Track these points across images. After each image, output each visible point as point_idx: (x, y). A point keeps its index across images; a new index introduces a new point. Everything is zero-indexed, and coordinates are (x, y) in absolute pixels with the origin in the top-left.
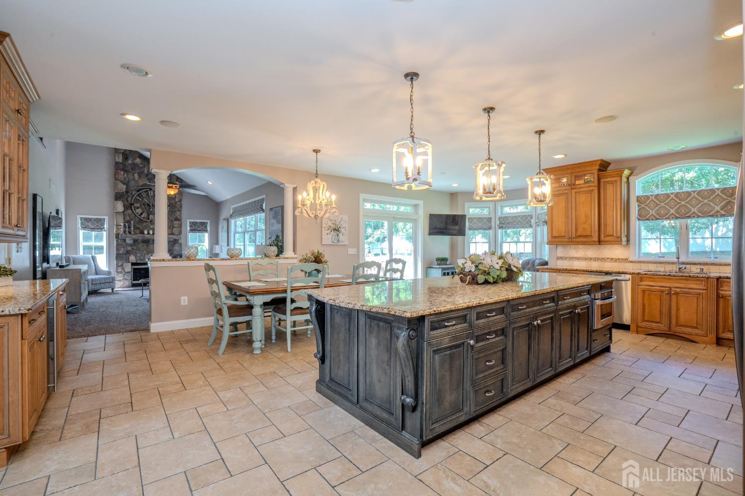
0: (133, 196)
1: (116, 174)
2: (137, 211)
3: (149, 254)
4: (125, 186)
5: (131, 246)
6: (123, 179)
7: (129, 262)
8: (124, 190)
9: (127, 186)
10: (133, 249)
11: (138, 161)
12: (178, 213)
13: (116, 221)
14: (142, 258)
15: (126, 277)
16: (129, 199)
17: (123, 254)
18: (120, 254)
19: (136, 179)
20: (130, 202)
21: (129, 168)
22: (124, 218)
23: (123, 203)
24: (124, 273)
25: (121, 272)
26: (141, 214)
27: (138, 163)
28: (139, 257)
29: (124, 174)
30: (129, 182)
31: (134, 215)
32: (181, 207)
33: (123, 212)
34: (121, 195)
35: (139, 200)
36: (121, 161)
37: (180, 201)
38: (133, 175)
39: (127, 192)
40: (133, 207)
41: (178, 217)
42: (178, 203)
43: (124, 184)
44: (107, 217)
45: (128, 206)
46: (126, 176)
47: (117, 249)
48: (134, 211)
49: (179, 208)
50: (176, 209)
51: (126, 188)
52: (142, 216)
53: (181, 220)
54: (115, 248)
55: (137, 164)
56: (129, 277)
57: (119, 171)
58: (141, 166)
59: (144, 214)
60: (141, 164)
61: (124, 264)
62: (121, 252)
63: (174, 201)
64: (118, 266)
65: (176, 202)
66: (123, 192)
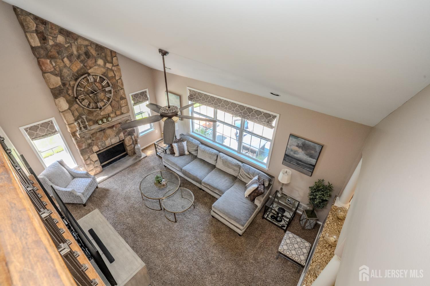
0: (73, 87)
1: (40, 64)
2: (83, 103)
3: (107, 139)
4: (59, 78)
5: (90, 138)
6: (53, 70)
7: (94, 153)
8: (60, 83)
9: (61, 77)
10: (93, 140)
11: (61, 39)
12: (122, 91)
13: (67, 121)
14: (103, 145)
15: (96, 165)
16: (70, 92)
17: (85, 148)
18: (83, 149)
19: (68, 65)
20: (72, 96)
21: (54, 52)
22: (73, 114)
23: (65, 99)
24: (93, 163)
25: (90, 164)
26: (89, 105)
27: (62, 43)
28: (101, 145)
29: (51, 62)
30: (61, 71)
31: (82, 109)
32: (122, 84)
33: (69, 109)
34: (60, 91)
35: (81, 90)
36: (39, 45)
37: (120, 79)
38: (63, 61)
39: (64, 84)
40: (77, 100)
41: (123, 96)
42: (119, 81)
43: (56, 75)
44: (54, 118)
45: (72, 101)
46: (54, 65)
47: (79, 147)
48: (80, 104)
49: (121, 86)
50: (119, 88)
51: (62, 80)
52: (91, 107)
53: (126, 98)
54: (77, 146)
55: (60, 44)
56: (98, 164)
57: (43, 60)
58: (66, 46)
59: (91, 104)
60: (67, 42)
61: (90, 157)
62: (84, 148)
63: (114, 81)
64: (85, 160)
65: (117, 81)
66: (60, 86)
